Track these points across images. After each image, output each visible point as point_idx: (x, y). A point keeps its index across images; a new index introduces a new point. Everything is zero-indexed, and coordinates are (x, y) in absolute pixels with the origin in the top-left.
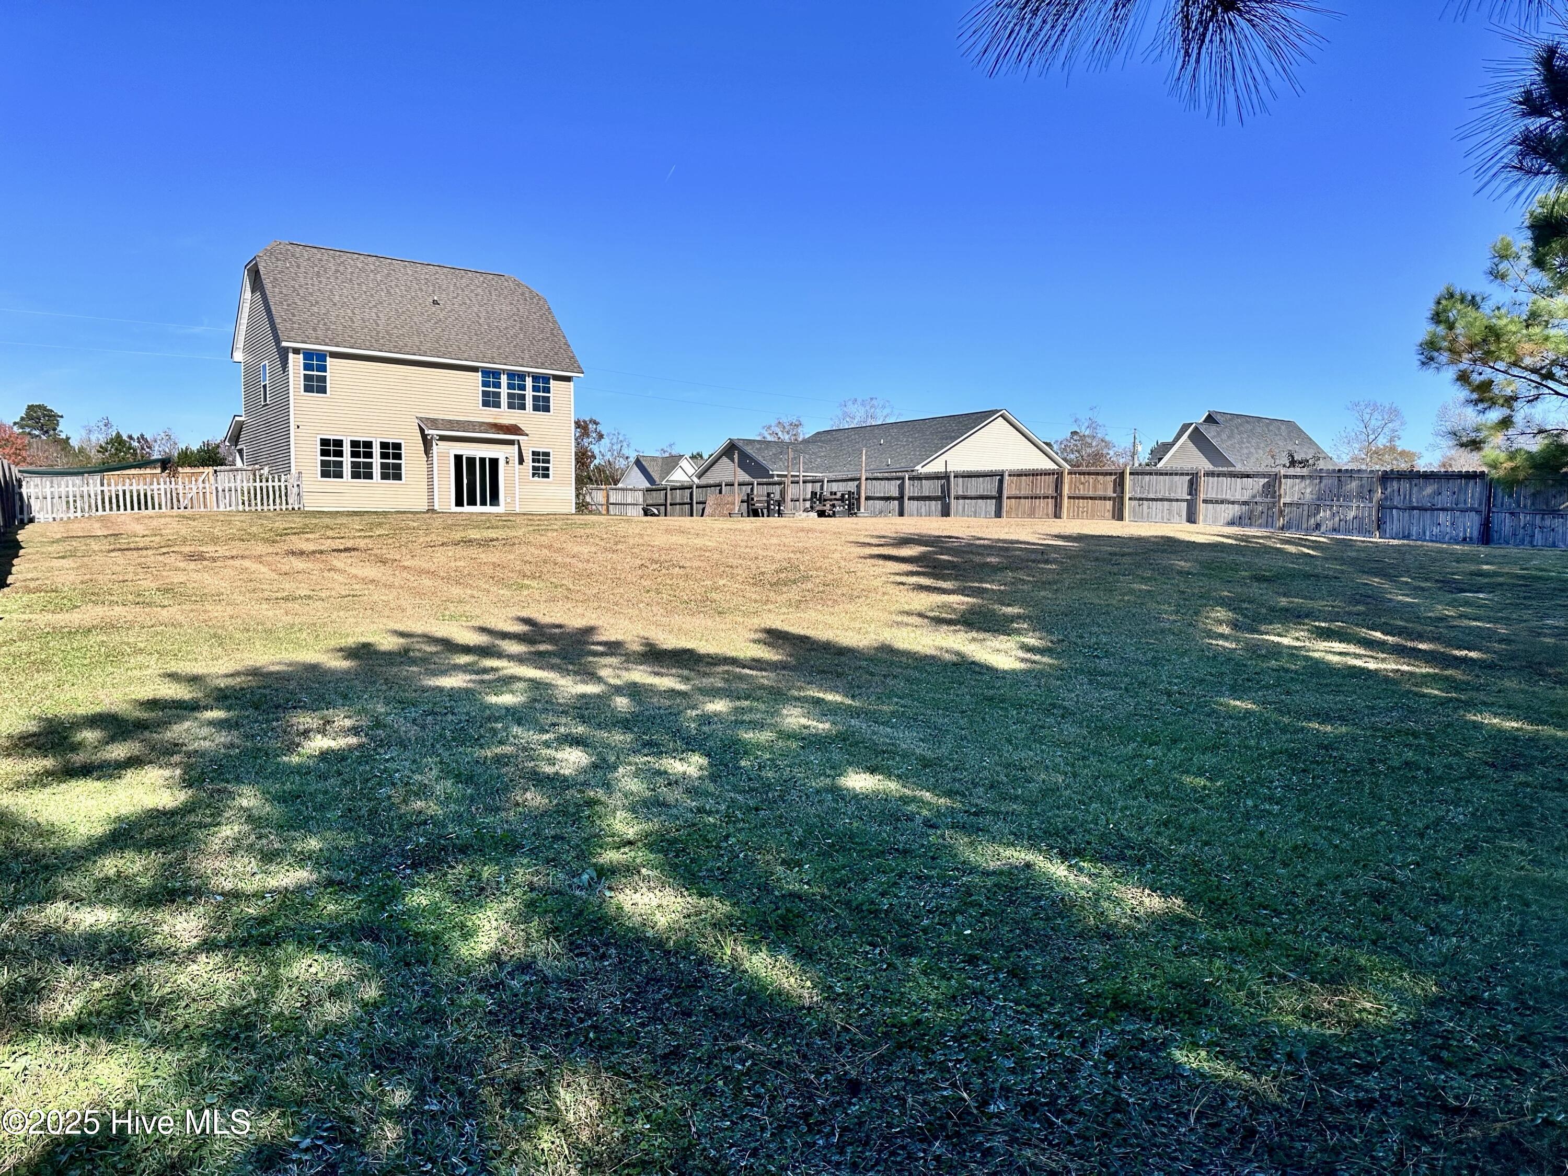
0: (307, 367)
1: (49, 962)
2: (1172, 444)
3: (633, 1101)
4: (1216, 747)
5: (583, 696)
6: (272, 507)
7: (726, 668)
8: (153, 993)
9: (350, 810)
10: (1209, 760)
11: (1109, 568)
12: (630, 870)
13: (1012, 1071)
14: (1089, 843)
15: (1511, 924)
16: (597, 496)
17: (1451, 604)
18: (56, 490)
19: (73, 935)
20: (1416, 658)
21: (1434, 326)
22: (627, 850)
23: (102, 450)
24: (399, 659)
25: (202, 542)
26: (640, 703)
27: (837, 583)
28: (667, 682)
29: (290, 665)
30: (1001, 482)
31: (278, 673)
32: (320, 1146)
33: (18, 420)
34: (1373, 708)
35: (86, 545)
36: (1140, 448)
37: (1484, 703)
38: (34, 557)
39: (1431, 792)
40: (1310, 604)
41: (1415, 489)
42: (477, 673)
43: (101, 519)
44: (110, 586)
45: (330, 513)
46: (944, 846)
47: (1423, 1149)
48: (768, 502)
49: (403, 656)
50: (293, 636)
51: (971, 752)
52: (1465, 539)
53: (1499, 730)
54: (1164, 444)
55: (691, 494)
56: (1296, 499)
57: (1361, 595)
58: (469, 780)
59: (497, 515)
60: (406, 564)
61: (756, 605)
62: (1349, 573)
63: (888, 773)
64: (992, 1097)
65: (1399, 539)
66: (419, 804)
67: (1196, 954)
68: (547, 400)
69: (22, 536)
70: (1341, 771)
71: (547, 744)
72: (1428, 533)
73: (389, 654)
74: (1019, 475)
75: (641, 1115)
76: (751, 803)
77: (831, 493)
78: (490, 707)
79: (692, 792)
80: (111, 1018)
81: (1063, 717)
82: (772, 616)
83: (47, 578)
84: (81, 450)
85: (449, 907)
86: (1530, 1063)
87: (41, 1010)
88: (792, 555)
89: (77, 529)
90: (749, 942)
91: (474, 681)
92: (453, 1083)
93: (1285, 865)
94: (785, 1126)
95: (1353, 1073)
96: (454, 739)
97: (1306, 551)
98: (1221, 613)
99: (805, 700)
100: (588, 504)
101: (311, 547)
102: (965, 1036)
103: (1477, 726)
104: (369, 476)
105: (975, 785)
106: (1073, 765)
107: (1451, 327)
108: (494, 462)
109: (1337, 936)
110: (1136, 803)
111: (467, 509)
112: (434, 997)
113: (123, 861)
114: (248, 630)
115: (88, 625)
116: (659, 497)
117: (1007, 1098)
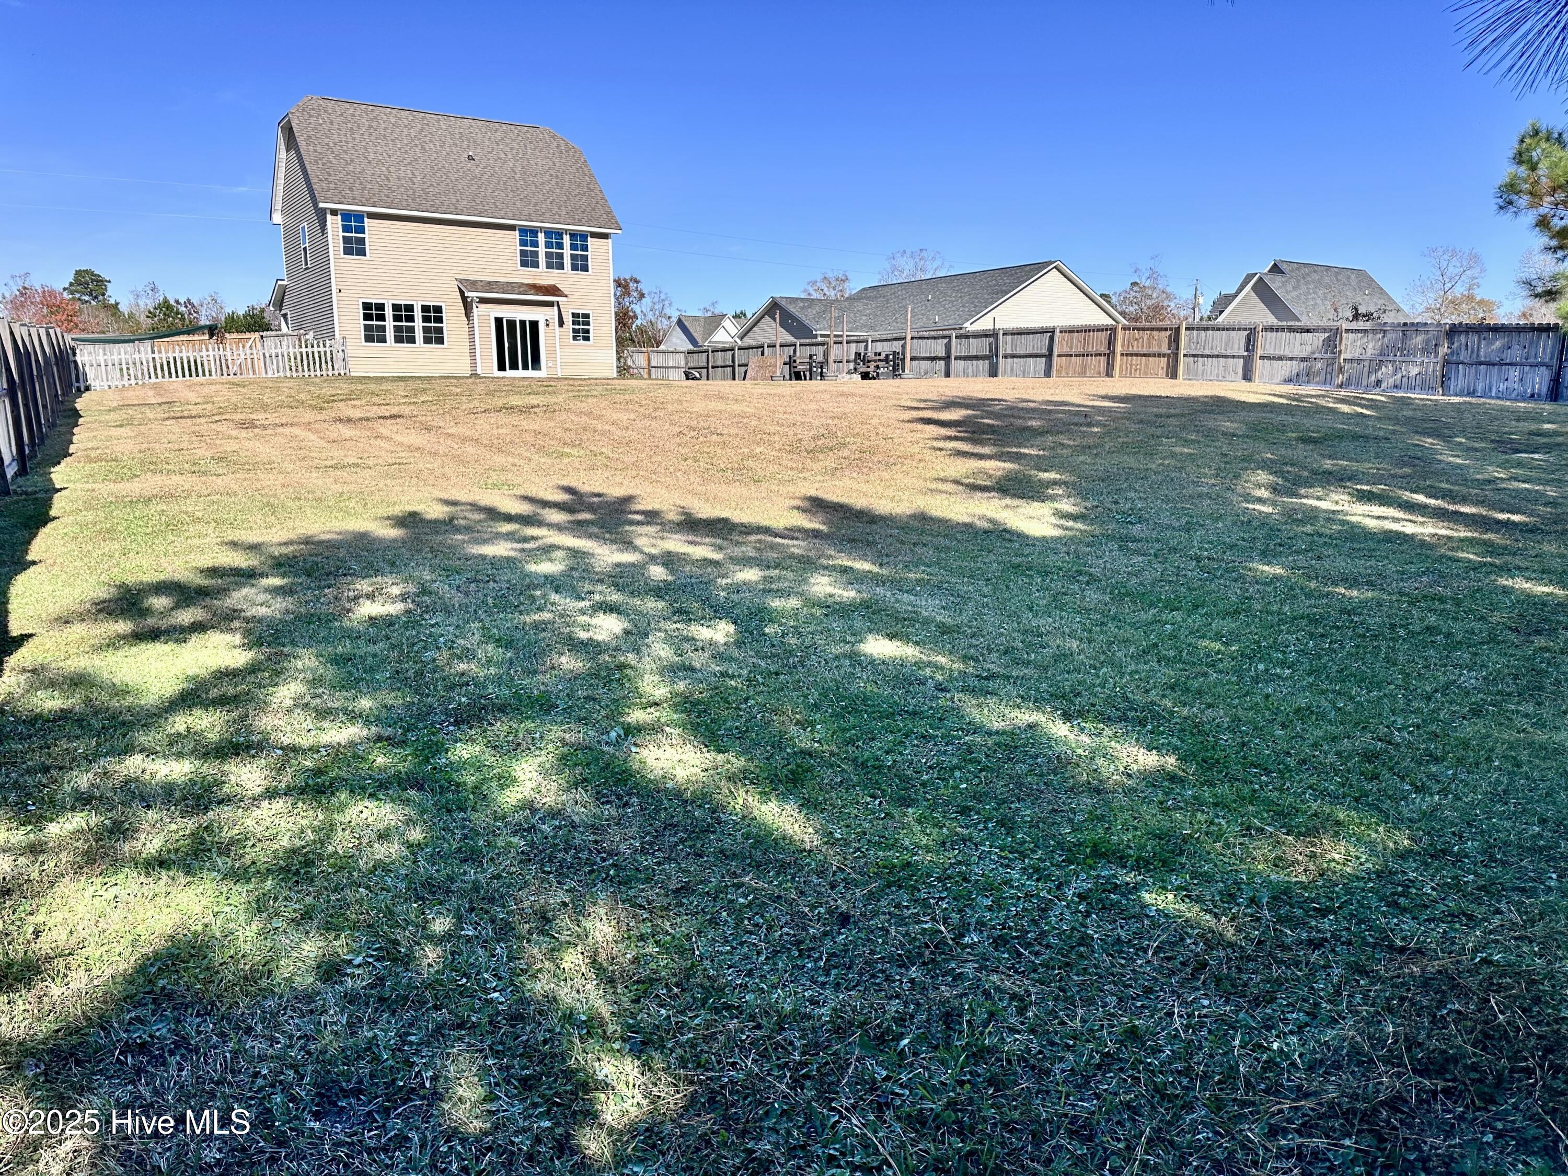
0: (346, 229)
1: (131, 807)
2: (1235, 296)
3: (646, 929)
4: (1237, 612)
5: (618, 565)
6: (318, 373)
7: (759, 537)
8: (223, 834)
9: (397, 672)
10: (1228, 625)
11: (1152, 430)
12: (655, 728)
13: (990, 909)
14: (1093, 705)
15: (1498, 782)
16: (639, 360)
17: (1502, 465)
18: (108, 357)
19: (150, 783)
20: (1456, 522)
21: (1515, 167)
22: (652, 710)
23: (151, 315)
24: (444, 528)
25: (253, 410)
26: (672, 572)
27: (873, 450)
28: (702, 551)
29: (339, 533)
30: (1052, 339)
31: (329, 541)
32: (370, 963)
33: (67, 286)
34: (1403, 573)
35: (142, 413)
36: (1201, 300)
37: (1519, 568)
38: (93, 426)
39: (1448, 656)
40: (1355, 466)
41: (1483, 342)
42: (519, 541)
43: (155, 387)
44: (167, 454)
45: (376, 378)
46: (953, 708)
47: (1362, 982)
48: (811, 365)
49: (449, 524)
50: (342, 504)
51: (991, 618)
52: (1532, 396)
53: (1528, 595)
54: (1226, 296)
55: (733, 356)
56: (1357, 355)
57: (1410, 457)
58: (508, 644)
59: (540, 380)
60: (450, 431)
61: (792, 473)
62: (1402, 433)
63: (905, 638)
64: (968, 930)
65: (1461, 396)
66: (463, 667)
67: (1182, 808)
68: (585, 258)
69: (80, 404)
70: (1360, 636)
71: (582, 612)
72: (1494, 390)
73: (436, 521)
74: (1070, 332)
75: (651, 940)
76: (772, 668)
77: (876, 354)
78: (529, 575)
79: (719, 657)
80: (187, 855)
81: (1088, 583)
82: (807, 484)
83: (107, 448)
84: (131, 316)
85: (489, 758)
86: (1484, 909)
87: (126, 848)
88: (830, 421)
89: (132, 396)
90: (760, 793)
91: (515, 550)
92: (487, 912)
93: (1284, 726)
94: (779, 952)
95: (1311, 916)
96: (495, 606)
97: (1359, 410)
98: (1263, 477)
99: (833, 568)
100: (629, 367)
101: (357, 414)
102: (949, 877)
103: (1506, 591)
104: (412, 340)
105: (990, 651)
106: (1090, 631)
107: (1534, 167)
108: (534, 325)
109: (1321, 793)
110: (1147, 667)
111: (509, 373)
112: (472, 839)
113: (191, 718)
114: (300, 499)
115: (148, 494)
116: (701, 360)
117: (981, 932)
